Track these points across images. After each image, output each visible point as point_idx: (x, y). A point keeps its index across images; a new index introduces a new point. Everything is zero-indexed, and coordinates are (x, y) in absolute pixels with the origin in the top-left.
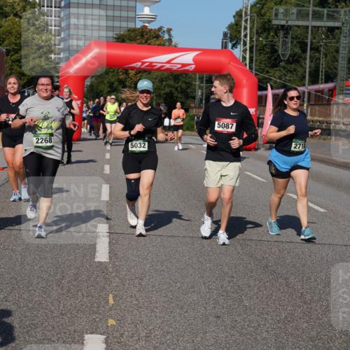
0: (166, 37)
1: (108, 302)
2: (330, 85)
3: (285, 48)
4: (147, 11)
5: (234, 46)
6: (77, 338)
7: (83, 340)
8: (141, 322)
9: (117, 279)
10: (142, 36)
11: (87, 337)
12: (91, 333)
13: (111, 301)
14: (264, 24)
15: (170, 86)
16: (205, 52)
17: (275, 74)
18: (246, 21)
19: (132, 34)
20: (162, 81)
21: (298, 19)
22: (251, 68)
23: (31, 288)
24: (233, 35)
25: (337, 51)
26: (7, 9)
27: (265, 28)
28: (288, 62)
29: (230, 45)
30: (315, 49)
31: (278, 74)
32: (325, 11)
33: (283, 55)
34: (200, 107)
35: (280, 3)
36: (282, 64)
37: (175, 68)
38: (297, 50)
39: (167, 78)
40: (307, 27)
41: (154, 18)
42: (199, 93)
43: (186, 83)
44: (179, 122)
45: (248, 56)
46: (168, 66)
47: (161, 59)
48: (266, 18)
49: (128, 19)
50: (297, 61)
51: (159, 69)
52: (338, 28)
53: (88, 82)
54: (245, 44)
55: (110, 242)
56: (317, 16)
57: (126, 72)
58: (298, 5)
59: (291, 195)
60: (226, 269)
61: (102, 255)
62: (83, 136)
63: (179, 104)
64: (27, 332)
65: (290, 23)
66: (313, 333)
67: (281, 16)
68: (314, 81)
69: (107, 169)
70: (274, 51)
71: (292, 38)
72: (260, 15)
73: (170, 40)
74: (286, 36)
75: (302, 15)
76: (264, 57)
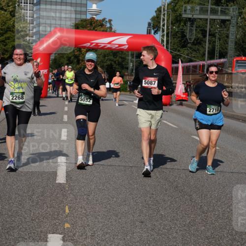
0: (108, 25)
1: (65, 211)
2: (222, 60)
3: (192, 34)
4: (94, 7)
5: (156, 32)
6: (43, 236)
7: (47, 238)
8: (88, 225)
9: (71, 195)
10: (91, 24)
11: (50, 236)
12: (53, 233)
13: (67, 211)
14: (177, 17)
15: (110, 60)
16: (135, 36)
17: (184, 53)
18: (164, 15)
19: (84, 23)
20: (105, 56)
21: (200, 14)
22: (167, 48)
23: (10, 201)
24: (155, 24)
25: (228, 37)
27: (178, 20)
28: (193, 44)
29: (153, 32)
30: (212, 35)
31: (186, 52)
32: (220, 8)
33: (190, 39)
34: (131, 75)
35: (188, 2)
36: (189, 45)
37: (114, 47)
38: (200, 36)
39: (108, 55)
40: (207, 19)
41: (99, 12)
42: (131, 65)
43: (121, 58)
45: (165, 40)
46: (109, 46)
48: (178, 13)
49: (81, 13)
50: (200, 43)
51: (103, 48)
52: (228, 20)
54: (163, 31)
56: (214, 12)
57: (80, 49)
58: (200, 4)
59: (194, 137)
60: (148, 189)
61: (61, 179)
62: (48, 95)
63: (118, 73)
64: (7, 232)
65: (195, 16)
66: (209, 234)
67: (188, 12)
68: (211, 57)
69: (65, 118)
70: (184, 36)
71: (197, 27)
72: (174, 10)
73: (111, 28)
74: (192, 25)
75: (203, 11)
76: (176, 40)
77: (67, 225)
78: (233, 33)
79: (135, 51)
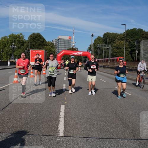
2: (108, 59)
3: (99, 52)
4: (73, 44)
5: (90, 51)
7: (60, 105)
10: (72, 49)
11: (61, 105)
13: (66, 99)
16: (84, 52)
17: (98, 56)
18: (92, 47)
24: (89, 49)
26: (47, 45)
27: (96, 48)
28: (100, 54)
29: (89, 51)
30: (105, 52)
32: (106, 45)
35: (98, 43)
37: (78, 55)
38: (102, 52)
39: (77, 57)
40: (103, 48)
41: (74, 46)
42: (83, 60)
43: (81, 58)
44: (80, 65)
45: (92, 53)
47: (76, 53)
48: (96, 46)
49: (70, 46)
52: (109, 48)
53: (62, 58)
54: (92, 51)
56: (105, 46)
57: (69, 56)
58: (101, 44)
63: (80, 62)
65: (100, 47)
67: (98, 46)
68: (105, 58)
69: (65, 74)
70: (97, 52)
71: (101, 50)
72: (94, 45)
73: (78, 50)
74: (99, 49)
75: (102, 46)
76: (95, 53)
77: (66, 103)
78: (110, 52)
79: (86, 57)
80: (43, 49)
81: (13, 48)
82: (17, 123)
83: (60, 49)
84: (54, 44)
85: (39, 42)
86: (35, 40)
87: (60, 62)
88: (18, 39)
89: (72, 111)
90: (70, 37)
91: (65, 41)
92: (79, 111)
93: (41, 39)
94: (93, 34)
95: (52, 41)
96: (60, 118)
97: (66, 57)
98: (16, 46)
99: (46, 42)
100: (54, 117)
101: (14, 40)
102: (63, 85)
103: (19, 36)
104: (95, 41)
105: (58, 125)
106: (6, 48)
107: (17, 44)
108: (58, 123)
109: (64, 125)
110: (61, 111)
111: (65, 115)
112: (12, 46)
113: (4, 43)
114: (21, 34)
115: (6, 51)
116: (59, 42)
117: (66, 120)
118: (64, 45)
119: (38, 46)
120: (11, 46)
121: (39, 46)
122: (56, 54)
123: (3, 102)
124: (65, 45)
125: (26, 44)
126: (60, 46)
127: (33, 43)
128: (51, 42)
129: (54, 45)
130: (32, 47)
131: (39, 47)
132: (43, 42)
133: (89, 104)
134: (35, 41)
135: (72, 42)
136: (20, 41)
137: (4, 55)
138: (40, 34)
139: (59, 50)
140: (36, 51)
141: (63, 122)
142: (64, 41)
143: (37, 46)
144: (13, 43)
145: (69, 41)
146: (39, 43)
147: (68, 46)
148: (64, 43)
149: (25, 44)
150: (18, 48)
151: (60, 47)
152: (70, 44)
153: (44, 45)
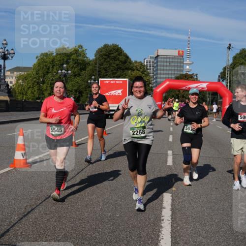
0: (195, 77)
1: (172, 181)
4: (188, 67)
5: (223, 81)
9: (176, 172)
10: (186, 77)
11: (164, 194)
12: (166, 193)
16: (211, 83)
18: (228, 71)
19: (182, 76)
22: (230, 89)
24: (222, 76)
26: (134, 68)
29: (221, 81)
41: (190, 70)
42: (208, 99)
43: (202, 95)
45: (228, 84)
49: (180, 71)
53: (164, 95)
54: (227, 80)
55: (173, 158)
57: (179, 91)
61: (170, 162)
63: (204, 103)
69: (171, 129)
73: (197, 79)
77: (174, 189)
80: (124, 78)
81: (65, 75)
82: (74, 228)
83: (160, 78)
84: (147, 66)
85: (117, 62)
86: (108, 60)
87: (160, 103)
88: (74, 57)
89: (187, 206)
90: (181, 53)
91: (171, 60)
92: (202, 207)
93: (120, 57)
94: (230, 45)
95: (143, 62)
96: (163, 220)
97: (172, 93)
98: (69, 72)
99: (131, 62)
100: (150, 219)
101: (65, 60)
102: (167, 152)
103: (76, 52)
104: (235, 58)
105: (158, 236)
106: (50, 75)
107: (72, 68)
108: (159, 232)
109: (172, 237)
110: (164, 206)
111: (172, 215)
112: (63, 71)
113: (46, 66)
114: (81, 47)
115: (50, 82)
116: (157, 62)
117: (175, 225)
118: (168, 68)
119: (115, 71)
120: (60, 71)
121: (117, 70)
122: (152, 88)
123: (46, 186)
124: (170, 68)
125: (91, 67)
126: (159, 72)
127: (105, 65)
128: (140, 62)
129: (147, 69)
130: (103, 72)
131: (116, 73)
132: (125, 62)
133: (223, 193)
134: (109, 62)
135: (184, 63)
136: (78, 60)
137: (46, 90)
138: (119, 46)
139: (158, 80)
140: (111, 82)
141: (169, 230)
142: (168, 60)
143: (112, 71)
144: (65, 66)
145: (179, 60)
146: (117, 65)
147: (177, 70)
148: (168, 64)
149: (89, 68)
150: (75, 76)
151: (161, 74)
152: (180, 66)
153: (128, 69)
